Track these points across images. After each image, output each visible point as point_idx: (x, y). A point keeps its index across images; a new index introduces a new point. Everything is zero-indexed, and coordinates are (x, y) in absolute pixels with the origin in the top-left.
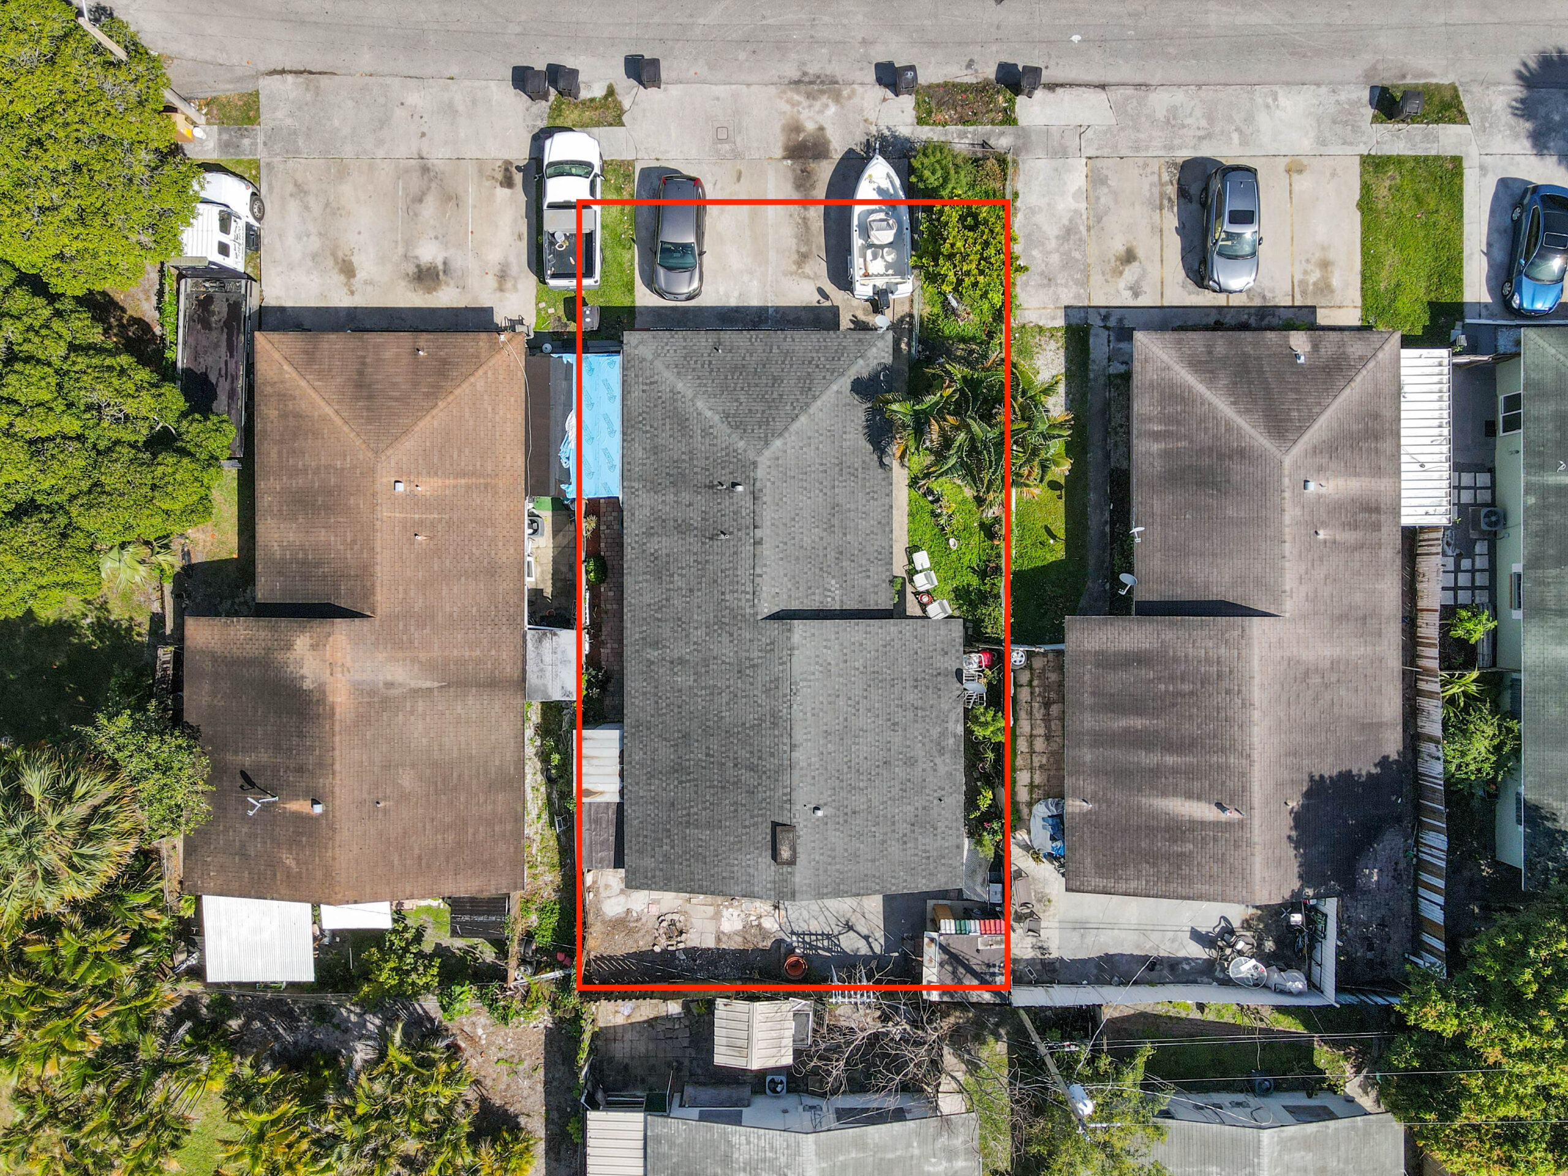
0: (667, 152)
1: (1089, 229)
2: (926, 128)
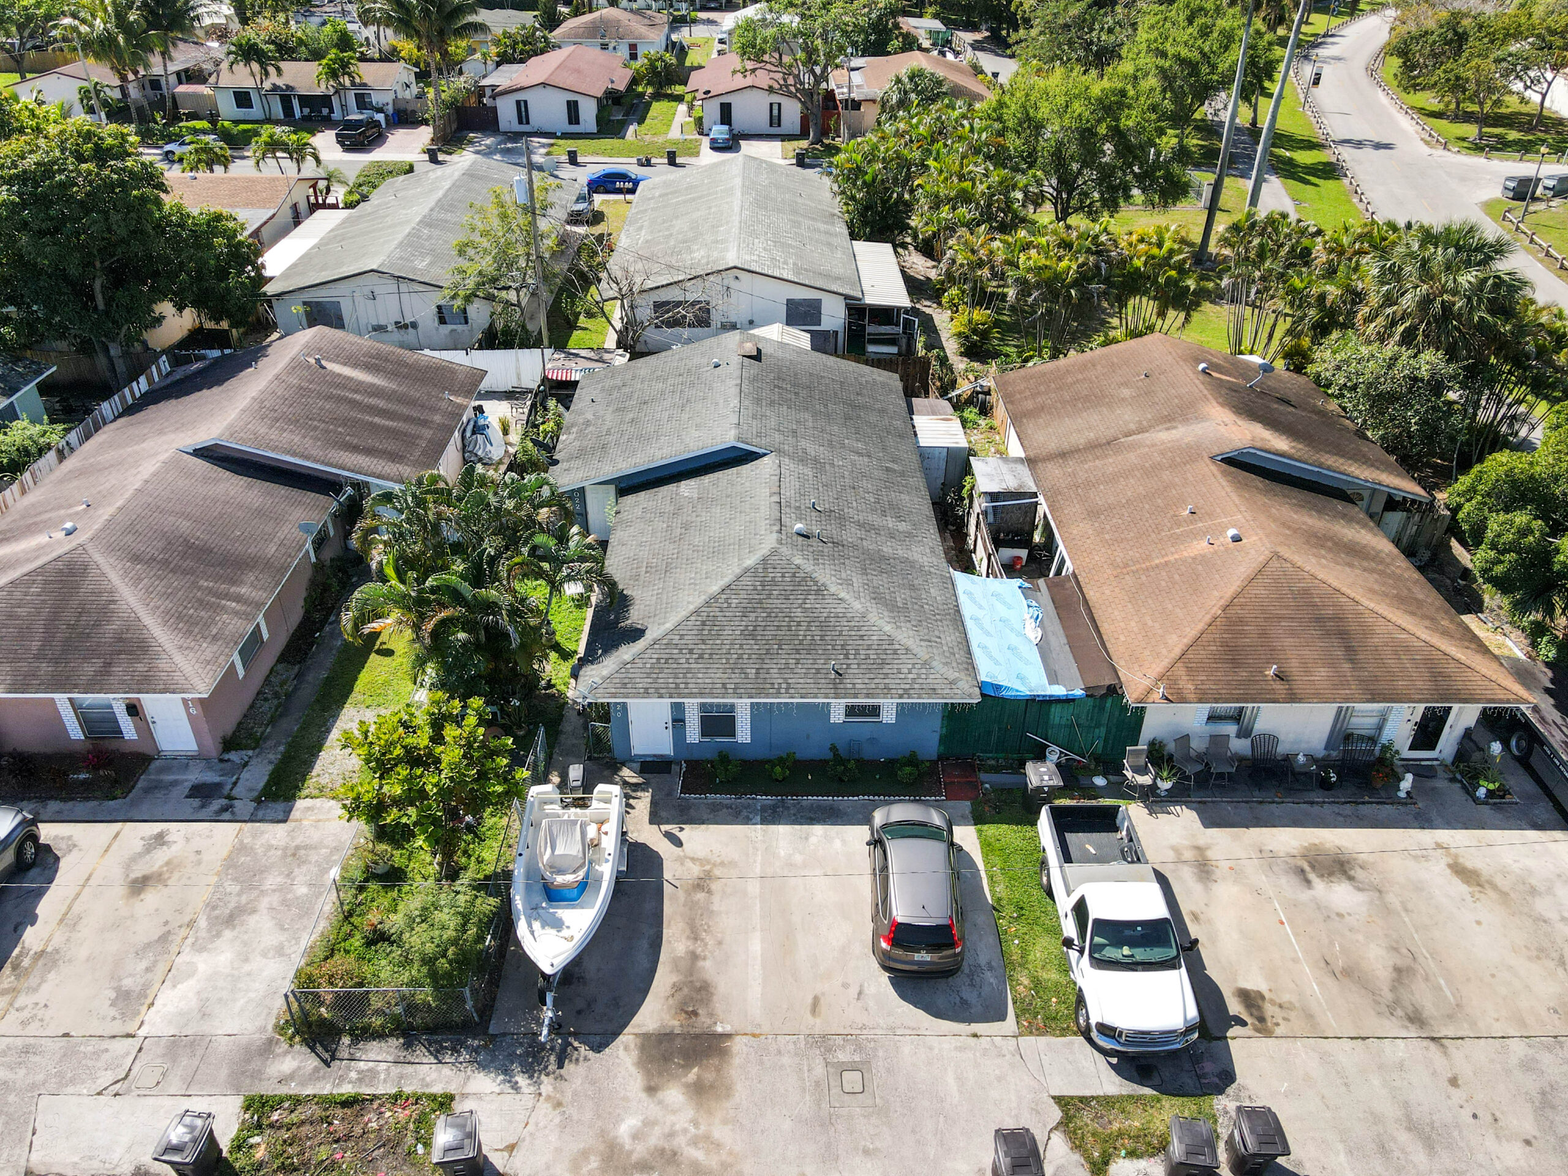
0: (959, 1049)
1: (191, 924)
2: (437, 1089)
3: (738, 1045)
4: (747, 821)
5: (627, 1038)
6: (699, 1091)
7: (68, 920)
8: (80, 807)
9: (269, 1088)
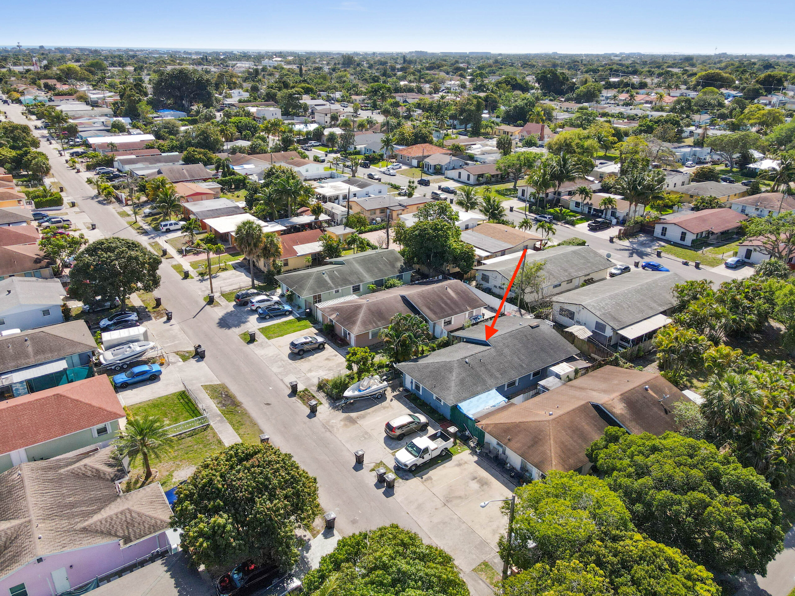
3: (357, 425)
4: (405, 406)
5: (347, 414)
6: (345, 425)
7: (316, 358)
8: (334, 346)
9: (309, 389)
